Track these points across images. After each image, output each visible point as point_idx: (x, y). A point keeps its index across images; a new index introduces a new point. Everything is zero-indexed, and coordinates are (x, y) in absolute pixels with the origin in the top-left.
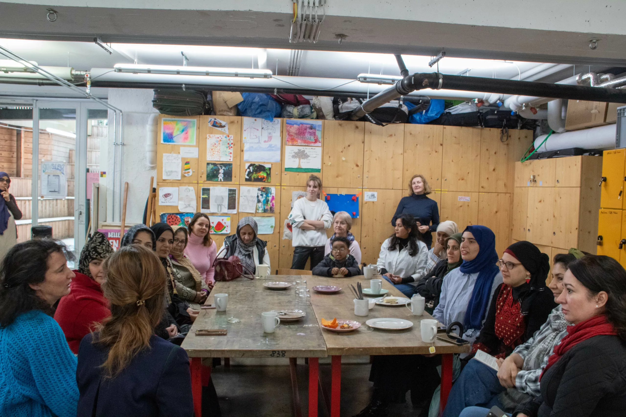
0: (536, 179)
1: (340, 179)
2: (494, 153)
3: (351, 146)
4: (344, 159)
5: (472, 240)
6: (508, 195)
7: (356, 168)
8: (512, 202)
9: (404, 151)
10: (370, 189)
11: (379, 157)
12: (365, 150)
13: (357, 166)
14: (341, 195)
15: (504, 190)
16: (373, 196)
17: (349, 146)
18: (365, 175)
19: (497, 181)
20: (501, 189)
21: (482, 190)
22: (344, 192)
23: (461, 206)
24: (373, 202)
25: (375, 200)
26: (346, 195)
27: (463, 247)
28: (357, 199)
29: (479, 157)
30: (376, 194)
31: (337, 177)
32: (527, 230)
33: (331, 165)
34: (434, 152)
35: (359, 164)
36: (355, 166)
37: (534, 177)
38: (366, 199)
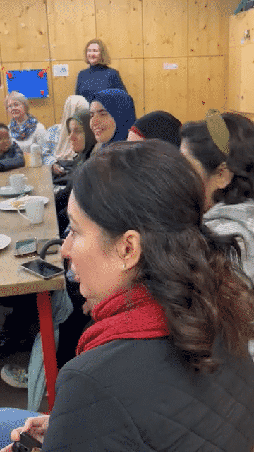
0: (251, 34)
1: (22, 51)
2: (204, 6)
3: (30, 8)
4: (23, 25)
5: (103, 113)
6: (222, 58)
7: (40, 37)
8: (226, 67)
9: (96, 11)
10: (60, 61)
11: (65, 20)
12: (48, 12)
13: (41, 33)
14: (25, 71)
15: (217, 53)
16: (64, 69)
17: (28, 8)
18: (52, 45)
19: (209, 41)
20: (214, 51)
21: (191, 54)
22: (28, 67)
23: (168, 75)
24: (65, 77)
25: (67, 74)
26: (31, 71)
27: (95, 125)
28: (46, 75)
29: (186, 11)
30: (66, 66)
31: (18, 48)
32: (241, 97)
33: (8, 34)
34: (132, 10)
35: (43, 31)
36: (38, 33)
37: (248, 31)
38: (56, 74)
